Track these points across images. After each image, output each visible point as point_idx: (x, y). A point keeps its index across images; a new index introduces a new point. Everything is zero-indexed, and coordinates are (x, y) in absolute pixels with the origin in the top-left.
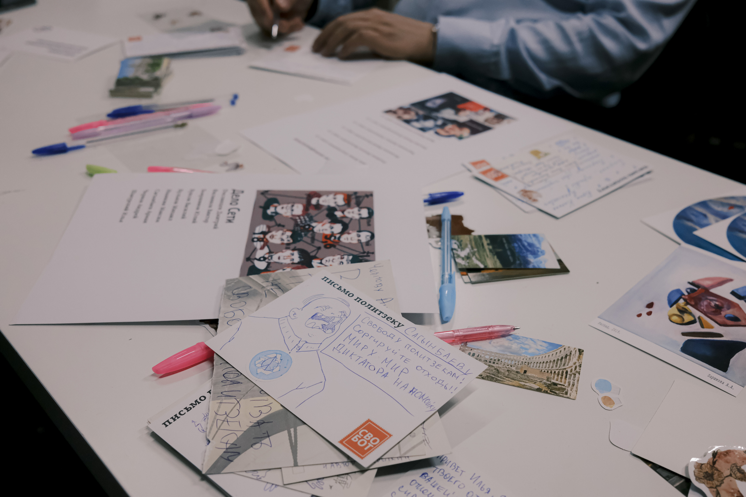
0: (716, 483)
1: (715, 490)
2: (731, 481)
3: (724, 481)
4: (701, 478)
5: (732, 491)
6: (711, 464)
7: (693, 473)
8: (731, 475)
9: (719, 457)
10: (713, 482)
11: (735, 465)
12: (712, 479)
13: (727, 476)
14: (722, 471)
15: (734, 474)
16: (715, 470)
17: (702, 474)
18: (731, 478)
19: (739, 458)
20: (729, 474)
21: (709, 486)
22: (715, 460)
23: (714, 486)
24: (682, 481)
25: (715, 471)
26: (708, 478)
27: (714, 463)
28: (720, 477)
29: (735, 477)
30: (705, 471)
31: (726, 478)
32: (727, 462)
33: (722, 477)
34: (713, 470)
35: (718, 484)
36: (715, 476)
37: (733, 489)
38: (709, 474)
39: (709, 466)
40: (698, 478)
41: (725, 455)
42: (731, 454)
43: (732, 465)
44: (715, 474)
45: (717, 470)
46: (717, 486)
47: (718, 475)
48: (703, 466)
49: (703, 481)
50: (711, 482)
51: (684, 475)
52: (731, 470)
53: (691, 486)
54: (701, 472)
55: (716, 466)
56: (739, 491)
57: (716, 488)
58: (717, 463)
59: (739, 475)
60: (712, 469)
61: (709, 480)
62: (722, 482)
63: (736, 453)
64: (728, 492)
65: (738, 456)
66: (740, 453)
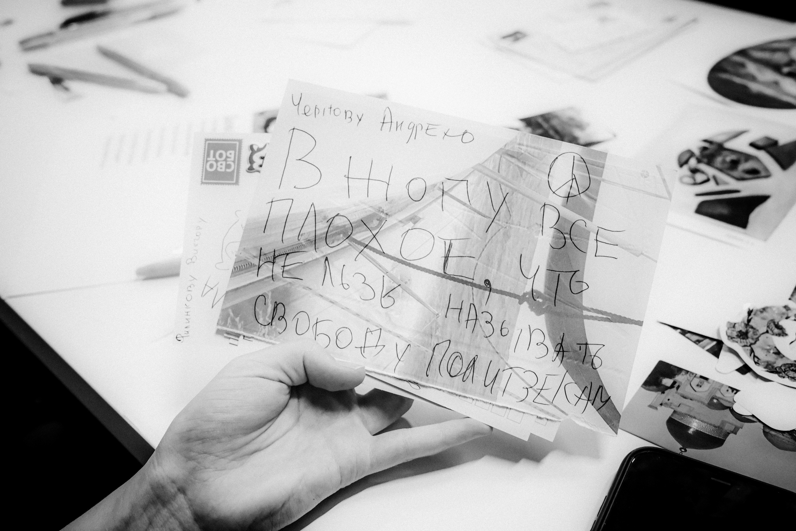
0: (750, 341)
1: (749, 348)
2: (767, 338)
3: (760, 338)
4: (734, 338)
5: (768, 348)
6: (746, 322)
7: (725, 334)
8: (767, 332)
9: (755, 314)
10: (747, 341)
11: (773, 321)
12: (746, 338)
13: (763, 333)
14: (758, 328)
15: (771, 330)
16: (750, 328)
17: (735, 334)
18: (767, 335)
19: (776, 314)
20: (765, 331)
21: (743, 344)
22: (750, 318)
23: (748, 344)
24: (714, 343)
25: (750, 330)
26: (741, 337)
27: (749, 321)
28: (755, 335)
29: (772, 333)
30: (739, 330)
31: (762, 336)
32: (764, 319)
33: (757, 335)
34: (748, 328)
35: (753, 342)
36: (750, 334)
37: (769, 346)
38: (743, 332)
39: (743, 325)
40: (731, 338)
41: (761, 312)
42: (769, 310)
43: (769, 322)
44: (750, 331)
45: (752, 327)
46: (751, 344)
47: (754, 333)
48: (736, 325)
49: (736, 340)
50: (744, 340)
51: (715, 337)
52: (768, 327)
53: (724, 347)
54: (733, 331)
55: (751, 324)
56: (775, 347)
57: (750, 346)
58: (752, 321)
59: (776, 331)
60: (746, 327)
61: (743, 339)
62: (757, 339)
63: (774, 309)
64: (763, 349)
65: (776, 312)
66: (778, 308)
